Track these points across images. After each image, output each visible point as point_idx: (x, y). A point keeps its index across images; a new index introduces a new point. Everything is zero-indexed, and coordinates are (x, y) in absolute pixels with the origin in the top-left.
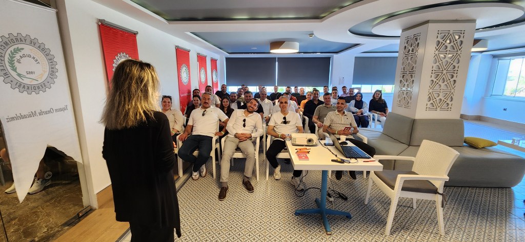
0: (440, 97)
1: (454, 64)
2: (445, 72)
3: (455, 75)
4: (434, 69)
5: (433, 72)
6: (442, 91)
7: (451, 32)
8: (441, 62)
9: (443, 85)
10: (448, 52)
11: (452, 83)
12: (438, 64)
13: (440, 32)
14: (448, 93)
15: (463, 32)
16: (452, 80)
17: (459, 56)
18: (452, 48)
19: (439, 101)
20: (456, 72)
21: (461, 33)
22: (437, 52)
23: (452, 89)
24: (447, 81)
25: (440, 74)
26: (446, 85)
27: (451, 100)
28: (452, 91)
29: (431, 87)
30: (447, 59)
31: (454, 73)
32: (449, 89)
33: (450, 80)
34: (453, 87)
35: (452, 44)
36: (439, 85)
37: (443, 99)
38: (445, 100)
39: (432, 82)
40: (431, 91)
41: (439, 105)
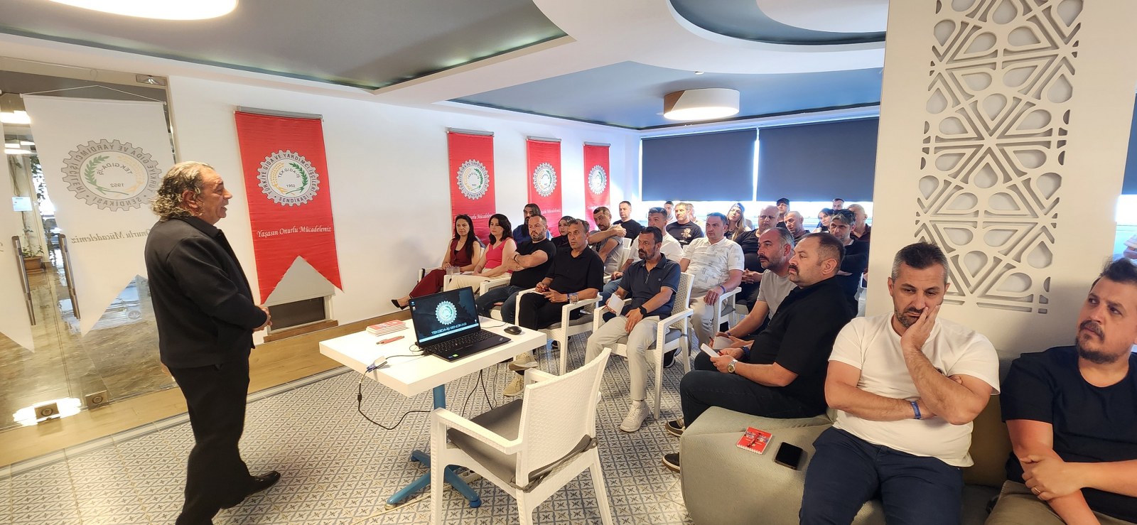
0: (974, 247)
1: (1043, 104)
2: (990, 142)
3: (1052, 154)
4: (934, 133)
5: (932, 145)
6: (983, 219)
9: (985, 195)
10: (1000, 59)
11: (1041, 187)
14: (1024, 228)
17: (1064, 69)
18: (1022, 35)
19: (977, 262)
20: (1055, 138)
22: (941, 67)
23: (1039, 212)
24: (1008, 178)
25: (969, 152)
26: (1003, 199)
27: (1042, 260)
28: (1045, 220)
29: (926, 203)
30: (998, 86)
31: (1048, 144)
32: (1024, 210)
33: (1020, 174)
34: (1047, 204)
35: (1021, 20)
36: (969, 200)
37: (991, 253)
38: (1009, 259)
39: (930, 184)
40: (925, 219)
41: (973, 282)
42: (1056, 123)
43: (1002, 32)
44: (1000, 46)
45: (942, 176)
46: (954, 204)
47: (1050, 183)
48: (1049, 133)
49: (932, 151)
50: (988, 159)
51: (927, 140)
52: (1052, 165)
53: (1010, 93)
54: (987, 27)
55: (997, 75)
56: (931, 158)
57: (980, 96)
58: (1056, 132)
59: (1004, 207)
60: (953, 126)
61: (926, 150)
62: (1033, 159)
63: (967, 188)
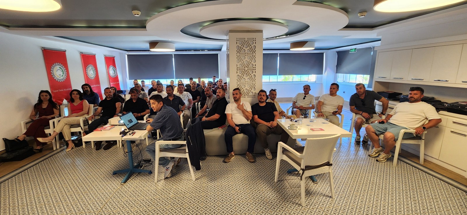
0: (246, 88)
1: (252, 63)
2: (246, 69)
3: (254, 71)
4: (238, 67)
5: (238, 69)
6: (246, 83)
7: (246, 39)
8: (242, 62)
9: (246, 78)
10: (246, 54)
11: (253, 77)
12: (240, 63)
13: (238, 39)
14: (252, 84)
15: (254, 39)
16: (252, 75)
17: (254, 57)
18: (249, 51)
19: (246, 90)
20: (254, 69)
21: (254, 40)
22: (238, 54)
23: (253, 81)
24: (249, 75)
25: (244, 70)
26: (249, 79)
27: (254, 90)
28: (254, 83)
29: (238, 80)
30: (246, 59)
31: (253, 70)
32: (251, 81)
33: (251, 75)
34: (254, 80)
35: (248, 48)
36: (244, 79)
37: (248, 89)
38: (250, 90)
39: (238, 76)
40: (238, 83)
41: (246, 94)
42: (254, 66)
43: (246, 49)
44: (246, 52)
45: (240, 75)
46: (243, 80)
47: (254, 76)
48: (253, 68)
49: (238, 70)
50: (246, 72)
51: (237, 68)
52: (254, 73)
53: (248, 60)
54: (244, 48)
55: (246, 57)
56: (238, 71)
57: (244, 60)
58: (254, 68)
59: (249, 81)
60: (241, 65)
61: (237, 70)
62: (252, 72)
63: (244, 77)
